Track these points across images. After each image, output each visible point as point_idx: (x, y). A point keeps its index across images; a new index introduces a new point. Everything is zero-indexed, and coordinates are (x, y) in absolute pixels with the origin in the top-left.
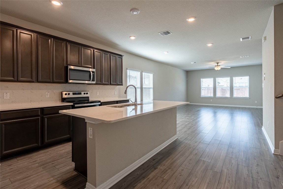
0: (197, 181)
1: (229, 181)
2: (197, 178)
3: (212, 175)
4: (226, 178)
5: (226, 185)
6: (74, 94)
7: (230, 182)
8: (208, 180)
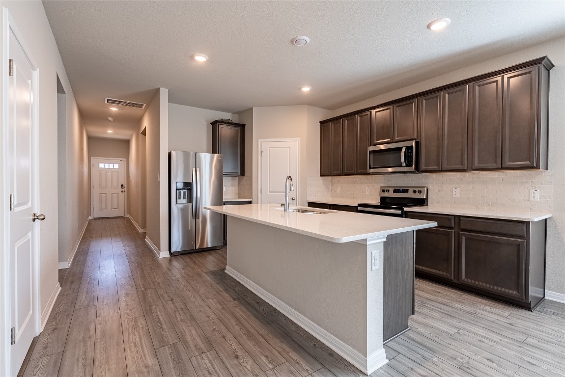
0: (176, 317)
1: (135, 345)
2: (179, 320)
3: (165, 337)
4: (142, 348)
5: (137, 337)
6: (395, 191)
7: (133, 345)
8: (164, 326)
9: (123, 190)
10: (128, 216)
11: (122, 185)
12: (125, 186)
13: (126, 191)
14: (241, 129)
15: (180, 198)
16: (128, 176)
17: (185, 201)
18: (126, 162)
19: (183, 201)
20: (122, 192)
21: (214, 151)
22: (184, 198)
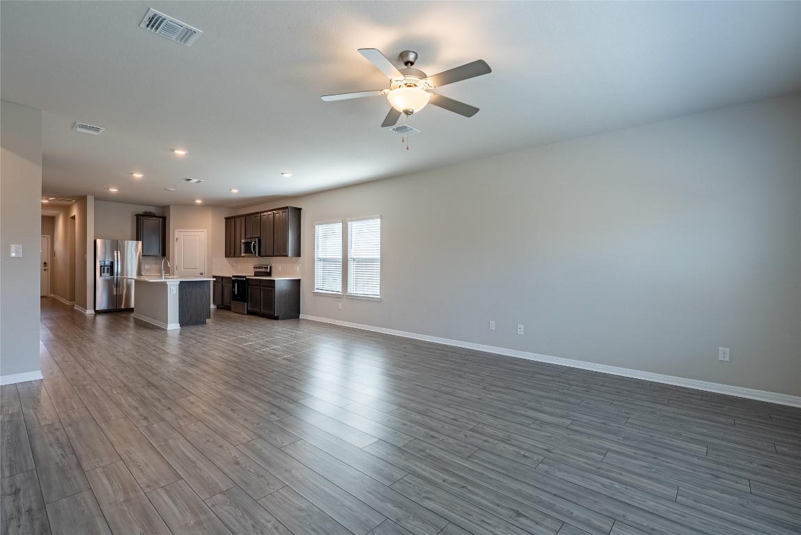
9: (46, 268)
10: (52, 295)
11: (45, 263)
12: (49, 264)
13: (49, 269)
14: (163, 221)
15: (104, 272)
16: (53, 253)
17: (108, 274)
18: (49, 239)
19: (107, 275)
20: (45, 270)
21: (138, 239)
22: (107, 272)
